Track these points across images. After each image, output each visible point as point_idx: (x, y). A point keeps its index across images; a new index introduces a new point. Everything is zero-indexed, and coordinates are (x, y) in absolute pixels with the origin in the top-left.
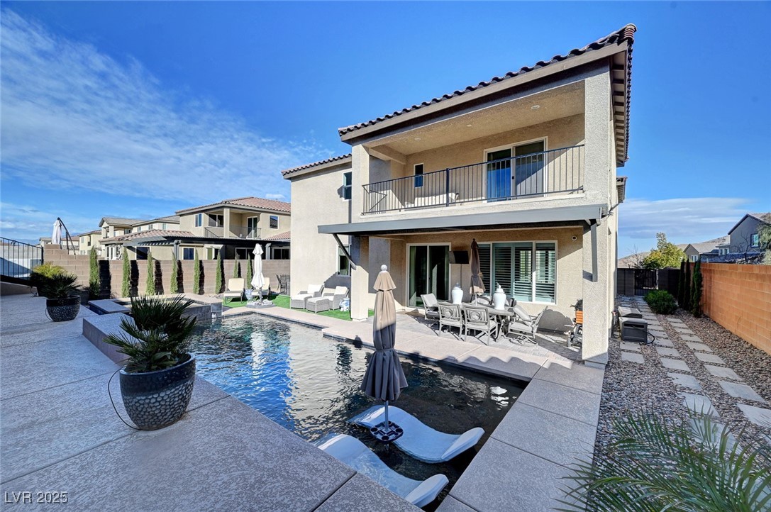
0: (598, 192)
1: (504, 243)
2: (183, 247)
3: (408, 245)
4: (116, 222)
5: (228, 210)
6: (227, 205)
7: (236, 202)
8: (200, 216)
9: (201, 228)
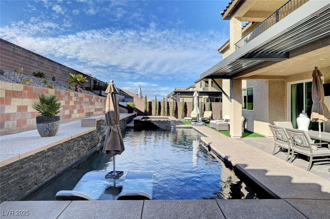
3: (289, 84)
8: (201, 82)
9: (202, 88)
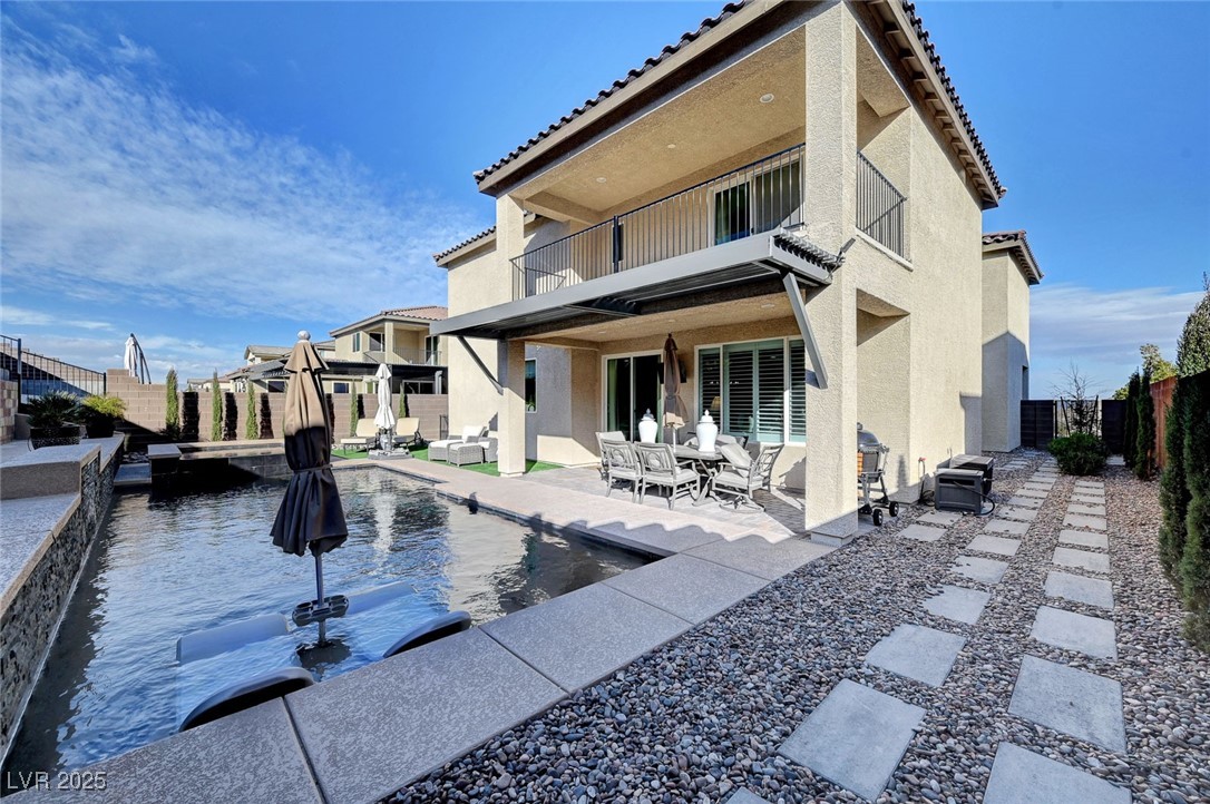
0: (826, 224)
1: (741, 343)
2: (333, 382)
3: (605, 358)
4: (263, 351)
5: (391, 324)
6: (388, 317)
7: (406, 313)
8: (358, 335)
9: (360, 353)
